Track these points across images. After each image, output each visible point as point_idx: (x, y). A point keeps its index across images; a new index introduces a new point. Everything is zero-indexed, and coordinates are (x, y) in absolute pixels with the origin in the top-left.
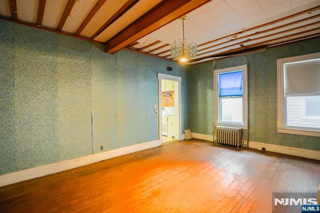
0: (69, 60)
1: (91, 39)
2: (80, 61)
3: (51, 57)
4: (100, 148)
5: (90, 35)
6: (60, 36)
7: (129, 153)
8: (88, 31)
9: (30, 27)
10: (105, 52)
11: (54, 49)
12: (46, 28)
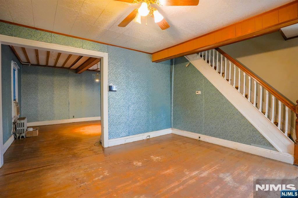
0: (59, 78)
1: (69, 68)
2: (64, 78)
3: (52, 78)
4: (73, 117)
5: (68, 66)
6: (55, 69)
7: (88, 121)
8: (68, 65)
9: (43, 67)
10: (76, 73)
11: (53, 74)
12: (50, 66)
